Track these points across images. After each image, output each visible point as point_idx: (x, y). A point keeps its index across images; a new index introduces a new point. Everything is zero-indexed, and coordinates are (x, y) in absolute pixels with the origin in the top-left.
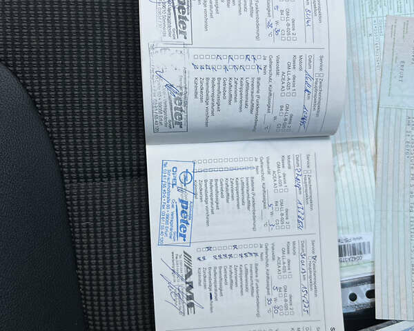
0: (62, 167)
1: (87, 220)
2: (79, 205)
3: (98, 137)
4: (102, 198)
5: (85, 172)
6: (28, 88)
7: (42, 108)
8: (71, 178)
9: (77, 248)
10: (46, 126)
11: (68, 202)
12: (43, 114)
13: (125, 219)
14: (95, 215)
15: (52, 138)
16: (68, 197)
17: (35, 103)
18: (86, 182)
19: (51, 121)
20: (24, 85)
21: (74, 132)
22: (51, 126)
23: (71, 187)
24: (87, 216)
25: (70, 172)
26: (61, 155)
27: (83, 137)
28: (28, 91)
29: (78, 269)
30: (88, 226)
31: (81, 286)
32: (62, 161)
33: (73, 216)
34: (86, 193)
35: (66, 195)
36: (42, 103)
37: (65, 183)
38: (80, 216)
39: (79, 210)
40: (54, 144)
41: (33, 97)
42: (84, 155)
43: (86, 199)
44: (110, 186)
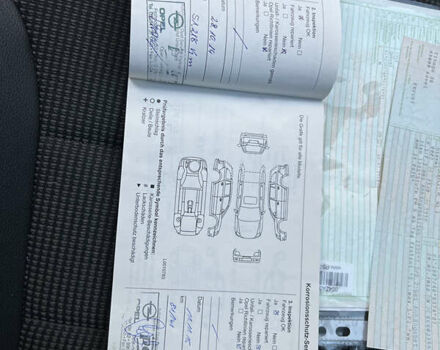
0: (42, 116)
1: (55, 180)
2: (50, 161)
3: (90, 92)
4: (77, 159)
5: (66, 127)
6: (28, 24)
7: (37, 50)
8: (48, 130)
9: (35, 209)
10: (37, 70)
11: (40, 156)
12: (36, 56)
13: (97, 187)
14: (64, 176)
15: (40, 83)
16: (40, 150)
17: (31, 42)
18: (64, 138)
19: (43, 64)
20: (25, 21)
21: (66, 81)
22: (43, 71)
23: (47, 141)
24: (56, 175)
25: (49, 124)
26: (45, 103)
27: (73, 89)
28: (27, 28)
29: (30, 233)
30: (54, 186)
31: (29, 254)
32: (44, 110)
33: (40, 172)
34: (61, 149)
35: (38, 147)
36: (39, 43)
37: (40, 135)
38: (48, 173)
39: (49, 167)
40: (40, 90)
41: (30, 36)
42: (69, 108)
43: (60, 156)
44: (88, 149)
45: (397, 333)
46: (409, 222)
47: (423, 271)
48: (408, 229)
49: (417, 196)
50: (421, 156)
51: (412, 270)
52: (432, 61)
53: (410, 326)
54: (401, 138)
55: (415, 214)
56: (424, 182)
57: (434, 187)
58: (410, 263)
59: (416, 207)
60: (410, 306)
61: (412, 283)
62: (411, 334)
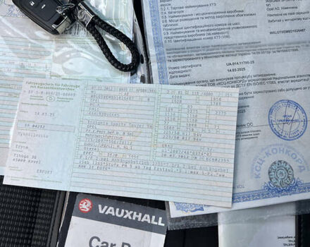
45: (219, 184)
46: (140, 171)
47: (175, 160)
48: (144, 172)
49: (120, 165)
50: (91, 162)
51: (175, 169)
52: (21, 158)
53: (214, 173)
54: (78, 180)
55: (134, 166)
56: (110, 159)
57: (113, 151)
58: (169, 171)
59: (128, 165)
60: (200, 172)
61: (184, 170)
62: (220, 173)
